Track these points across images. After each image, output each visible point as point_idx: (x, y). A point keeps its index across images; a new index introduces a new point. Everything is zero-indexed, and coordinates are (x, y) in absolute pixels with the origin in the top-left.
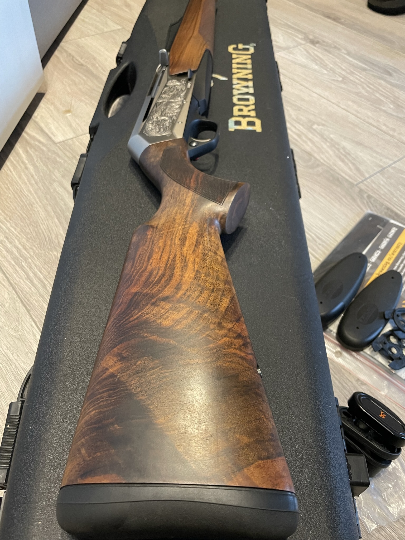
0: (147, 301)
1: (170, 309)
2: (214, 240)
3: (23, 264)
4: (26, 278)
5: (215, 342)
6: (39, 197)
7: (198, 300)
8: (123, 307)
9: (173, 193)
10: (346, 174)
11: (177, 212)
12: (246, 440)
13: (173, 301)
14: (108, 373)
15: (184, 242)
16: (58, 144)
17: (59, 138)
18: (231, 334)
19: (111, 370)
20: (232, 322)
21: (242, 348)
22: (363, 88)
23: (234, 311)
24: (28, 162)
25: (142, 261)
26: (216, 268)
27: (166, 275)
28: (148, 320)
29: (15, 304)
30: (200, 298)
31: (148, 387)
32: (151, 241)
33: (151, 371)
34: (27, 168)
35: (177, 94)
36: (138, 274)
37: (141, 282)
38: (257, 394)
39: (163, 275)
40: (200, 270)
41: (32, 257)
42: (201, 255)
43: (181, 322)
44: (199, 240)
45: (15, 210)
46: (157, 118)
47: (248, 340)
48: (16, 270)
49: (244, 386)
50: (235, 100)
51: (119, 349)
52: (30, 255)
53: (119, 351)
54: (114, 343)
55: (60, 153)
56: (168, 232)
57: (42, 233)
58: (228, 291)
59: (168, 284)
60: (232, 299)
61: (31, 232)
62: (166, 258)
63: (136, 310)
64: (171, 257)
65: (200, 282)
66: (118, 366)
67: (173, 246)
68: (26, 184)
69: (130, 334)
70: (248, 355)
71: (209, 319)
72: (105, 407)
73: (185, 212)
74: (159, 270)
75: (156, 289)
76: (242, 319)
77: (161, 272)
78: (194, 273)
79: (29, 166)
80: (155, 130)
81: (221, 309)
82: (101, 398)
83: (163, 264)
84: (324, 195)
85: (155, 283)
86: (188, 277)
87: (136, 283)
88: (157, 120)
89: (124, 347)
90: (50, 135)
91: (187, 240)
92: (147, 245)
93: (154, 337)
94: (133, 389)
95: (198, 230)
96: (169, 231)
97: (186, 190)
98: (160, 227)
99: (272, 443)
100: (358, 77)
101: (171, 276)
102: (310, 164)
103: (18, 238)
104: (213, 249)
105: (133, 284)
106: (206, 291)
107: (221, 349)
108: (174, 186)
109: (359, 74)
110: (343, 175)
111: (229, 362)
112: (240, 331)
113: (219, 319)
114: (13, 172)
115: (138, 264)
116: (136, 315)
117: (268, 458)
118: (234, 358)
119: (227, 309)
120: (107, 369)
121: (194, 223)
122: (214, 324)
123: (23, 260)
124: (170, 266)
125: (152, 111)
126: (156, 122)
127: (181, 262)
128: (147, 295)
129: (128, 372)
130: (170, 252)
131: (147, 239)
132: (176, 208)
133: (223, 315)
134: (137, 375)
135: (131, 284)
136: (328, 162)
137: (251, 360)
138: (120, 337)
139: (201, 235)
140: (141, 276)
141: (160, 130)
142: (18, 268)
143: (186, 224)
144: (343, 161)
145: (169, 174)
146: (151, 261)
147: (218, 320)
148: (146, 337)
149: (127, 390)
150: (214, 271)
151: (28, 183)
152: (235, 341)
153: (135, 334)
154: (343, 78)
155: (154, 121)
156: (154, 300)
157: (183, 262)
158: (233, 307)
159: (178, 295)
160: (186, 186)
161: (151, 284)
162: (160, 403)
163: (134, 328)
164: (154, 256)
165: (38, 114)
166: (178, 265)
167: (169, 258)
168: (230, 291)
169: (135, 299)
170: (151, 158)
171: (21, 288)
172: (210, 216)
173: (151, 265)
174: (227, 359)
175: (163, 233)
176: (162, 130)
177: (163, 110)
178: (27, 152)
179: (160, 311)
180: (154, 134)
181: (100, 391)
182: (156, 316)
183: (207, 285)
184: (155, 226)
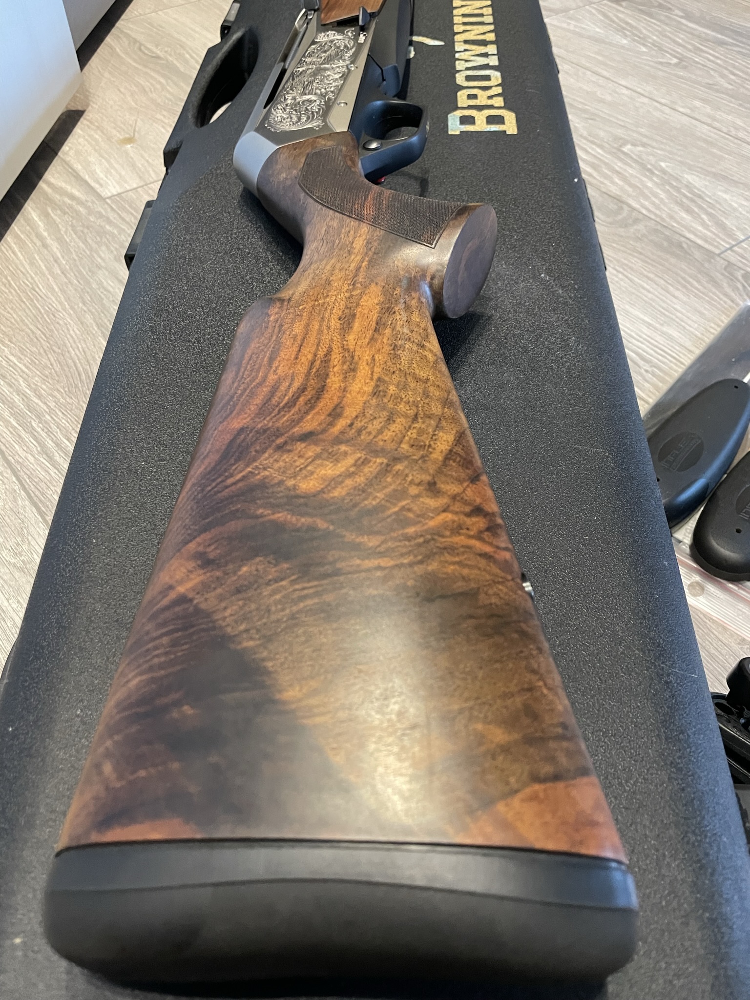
0: (265, 443)
1: (318, 457)
2: (418, 320)
3: (33, 423)
4: (39, 453)
5: (419, 522)
6: (68, 299)
7: (380, 437)
8: (214, 457)
9: (327, 232)
10: (696, 235)
11: (334, 268)
12: (499, 736)
13: (324, 441)
14: (172, 595)
15: (349, 324)
16: (108, 201)
17: (111, 189)
18: (457, 507)
19: (181, 589)
20: (460, 481)
21: (486, 535)
22: (722, 76)
23: (465, 459)
24: (49, 235)
25: (257, 366)
26: (422, 374)
27: (309, 389)
28: (267, 481)
29: (15, 500)
30: (384, 434)
31: (264, 620)
32: (277, 325)
33: (270, 585)
34: (45, 246)
35: (337, 54)
36: (248, 391)
37: (252, 408)
38: (524, 634)
39: (303, 389)
40: (387, 379)
41: (51, 411)
42: (387, 349)
43: (342, 482)
44: (383, 320)
45: (21, 324)
46: (294, 98)
47: (499, 521)
48: (20, 436)
49: (492, 616)
50: (460, 79)
51: (199, 544)
52: (48, 406)
53: (201, 549)
54: (189, 532)
55: (112, 216)
56: (313, 307)
57: (72, 364)
58: (450, 421)
59: (312, 408)
60: (460, 437)
61: (52, 365)
62: (310, 357)
63: (240, 463)
64: (321, 353)
65: (385, 400)
66: (197, 578)
67: (325, 332)
68: (44, 275)
69: (227, 511)
70: (498, 551)
71: (407, 475)
72: (162, 669)
73: (353, 265)
74: (293, 380)
75: (285, 418)
76: (484, 478)
77: (296, 385)
78: (373, 384)
79: (49, 241)
80: (289, 120)
81: (434, 456)
82: (156, 648)
83: (302, 369)
84: (651, 276)
85: (284, 407)
86: (359, 392)
87: (242, 410)
88: (293, 101)
89: (211, 539)
90: (93, 184)
91: (357, 320)
92: (267, 335)
93: (280, 515)
94: (228, 625)
95: (382, 300)
96: (317, 303)
97: (354, 223)
98: (297, 298)
99: (565, 744)
100: (711, 58)
101: (321, 390)
102: (620, 217)
103: (25, 376)
104: (416, 337)
105: (235, 412)
106: (399, 420)
107: (436, 537)
108: (328, 220)
109: (711, 52)
110: (692, 237)
111: (454, 563)
112: (478, 501)
113: (430, 475)
114: (19, 254)
115: (246, 373)
116: (241, 472)
117: (556, 777)
118: (466, 556)
119: (449, 456)
120: (171, 588)
121: (373, 287)
122: (419, 484)
123: (34, 417)
124: (318, 371)
125: (284, 87)
126: (291, 105)
127: (344, 363)
128: (265, 431)
129: (219, 591)
130: (318, 345)
131: (269, 321)
132: (333, 261)
133: (440, 468)
134: (240, 596)
135: (231, 412)
136: (658, 212)
137: (506, 561)
138: (204, 519)
139: (388, 309)
140: (252, 394)
141: (299, 119)
142: (23, 434)
143: (353, 289)
144: (689, 211)
145: (318, 197)
146: (276, 364)
147: (427, 478)
148: (262, 516)
149: (214, 628)
150: (417, 380)
151: (47, 272)
152: (468, 521)
153: (237, 510)
154: (681, 60)
155: (287, 105)
156: (280, 441)
157: (348, 363)
158: (461, 453)
159: (335, 428)
160: (354, 216)
161: (274, 410)
162: (291, 654)
163: (235, 499)
164: (282, 354)
165: (70, 148)
166: (336, 369)
167: (315, 355)
168: (455, 420)
169: (238, 441)
170: (279, 173)
171: (28, 470)
172: (408, 272)
173: (275, 371)
174: (449, 558)
175: (304, 309)
176: (304, 118)
177: (306, 83)
178: (47, 215)
179: (295, 461)
180: (287, 127)
181: (154, 634)
182: (284, 472)
183: (401, 406)
184: (288, 297)
